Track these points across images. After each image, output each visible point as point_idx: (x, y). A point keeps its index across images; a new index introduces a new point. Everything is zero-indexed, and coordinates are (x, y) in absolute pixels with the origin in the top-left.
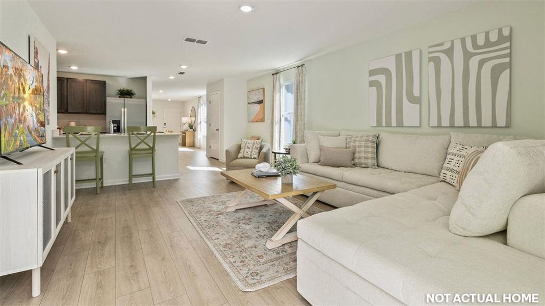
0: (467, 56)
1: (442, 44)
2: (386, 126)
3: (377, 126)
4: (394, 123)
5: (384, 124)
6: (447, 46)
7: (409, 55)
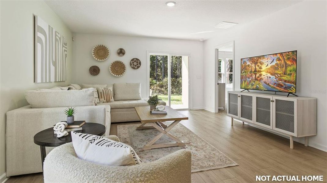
0: (63, 46)
1: (59, 34)
4: (48, 80)
6: (60, 36)
7: (52, 30)
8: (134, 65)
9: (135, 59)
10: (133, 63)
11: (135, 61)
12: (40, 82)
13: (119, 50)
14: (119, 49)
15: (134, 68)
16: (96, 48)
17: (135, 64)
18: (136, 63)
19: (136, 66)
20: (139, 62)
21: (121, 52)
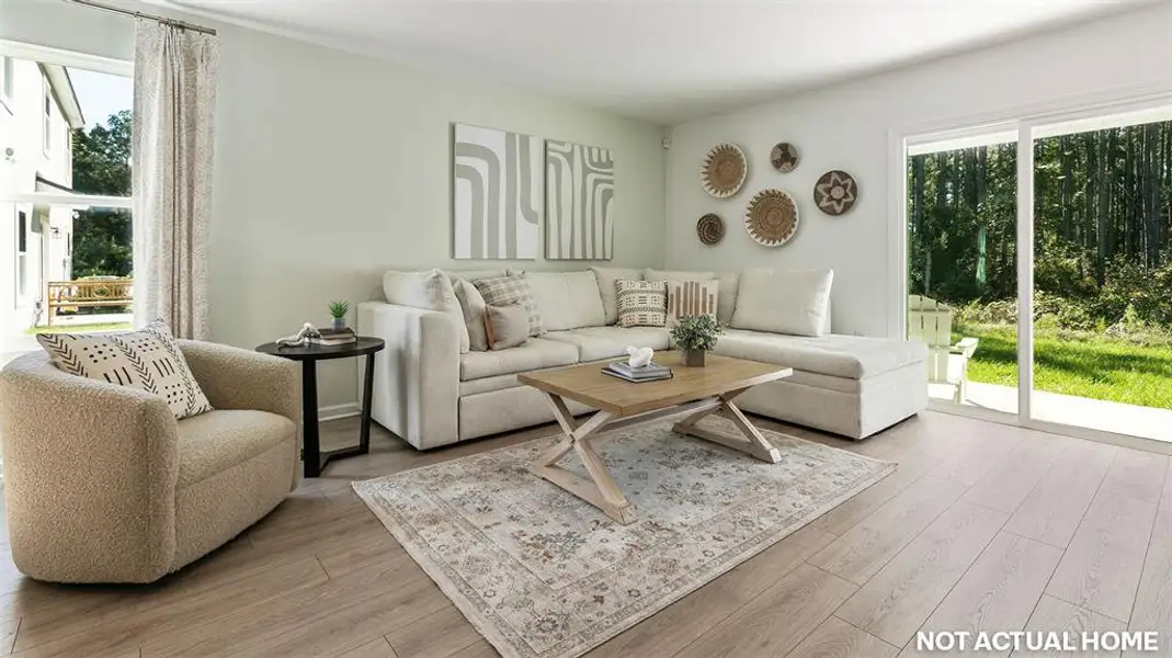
0: (586, 171)
1: (562, 144)
2: (489, 259)
3: (473, 259)
4: (502, 254)
5: (485, 256)
6: (567, 149)
7: (525, 140)
8: (831, 199)
9: (834, 177)
10: (829, 191)
11: (836, 184)
12: (469, 257)
13: (780, 152)
14: (776, 147)
15: (830, 211)
16: (712, 157)
17: (838, 193)
18: (842, 191)
19: (839, 201)
20: (849, 188)
21: (786, 157)
